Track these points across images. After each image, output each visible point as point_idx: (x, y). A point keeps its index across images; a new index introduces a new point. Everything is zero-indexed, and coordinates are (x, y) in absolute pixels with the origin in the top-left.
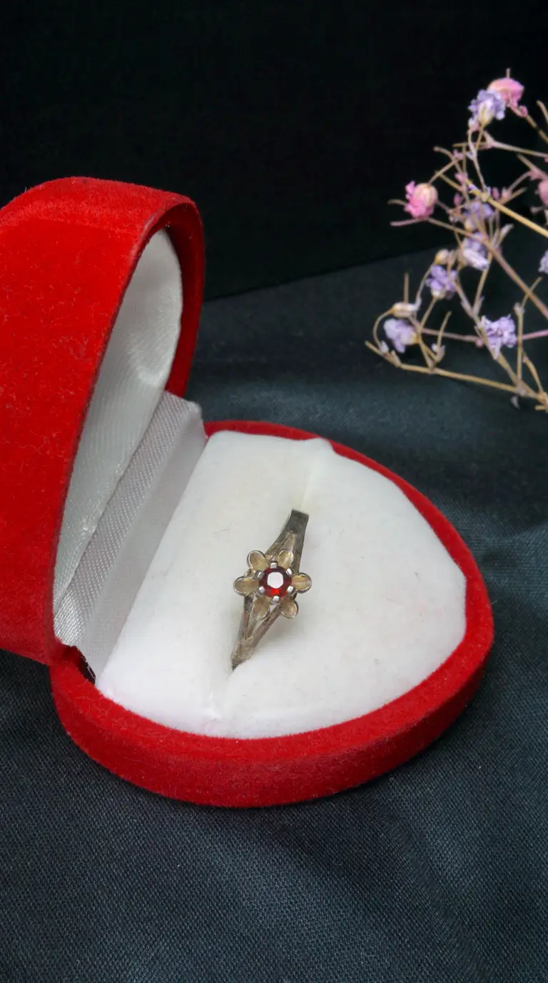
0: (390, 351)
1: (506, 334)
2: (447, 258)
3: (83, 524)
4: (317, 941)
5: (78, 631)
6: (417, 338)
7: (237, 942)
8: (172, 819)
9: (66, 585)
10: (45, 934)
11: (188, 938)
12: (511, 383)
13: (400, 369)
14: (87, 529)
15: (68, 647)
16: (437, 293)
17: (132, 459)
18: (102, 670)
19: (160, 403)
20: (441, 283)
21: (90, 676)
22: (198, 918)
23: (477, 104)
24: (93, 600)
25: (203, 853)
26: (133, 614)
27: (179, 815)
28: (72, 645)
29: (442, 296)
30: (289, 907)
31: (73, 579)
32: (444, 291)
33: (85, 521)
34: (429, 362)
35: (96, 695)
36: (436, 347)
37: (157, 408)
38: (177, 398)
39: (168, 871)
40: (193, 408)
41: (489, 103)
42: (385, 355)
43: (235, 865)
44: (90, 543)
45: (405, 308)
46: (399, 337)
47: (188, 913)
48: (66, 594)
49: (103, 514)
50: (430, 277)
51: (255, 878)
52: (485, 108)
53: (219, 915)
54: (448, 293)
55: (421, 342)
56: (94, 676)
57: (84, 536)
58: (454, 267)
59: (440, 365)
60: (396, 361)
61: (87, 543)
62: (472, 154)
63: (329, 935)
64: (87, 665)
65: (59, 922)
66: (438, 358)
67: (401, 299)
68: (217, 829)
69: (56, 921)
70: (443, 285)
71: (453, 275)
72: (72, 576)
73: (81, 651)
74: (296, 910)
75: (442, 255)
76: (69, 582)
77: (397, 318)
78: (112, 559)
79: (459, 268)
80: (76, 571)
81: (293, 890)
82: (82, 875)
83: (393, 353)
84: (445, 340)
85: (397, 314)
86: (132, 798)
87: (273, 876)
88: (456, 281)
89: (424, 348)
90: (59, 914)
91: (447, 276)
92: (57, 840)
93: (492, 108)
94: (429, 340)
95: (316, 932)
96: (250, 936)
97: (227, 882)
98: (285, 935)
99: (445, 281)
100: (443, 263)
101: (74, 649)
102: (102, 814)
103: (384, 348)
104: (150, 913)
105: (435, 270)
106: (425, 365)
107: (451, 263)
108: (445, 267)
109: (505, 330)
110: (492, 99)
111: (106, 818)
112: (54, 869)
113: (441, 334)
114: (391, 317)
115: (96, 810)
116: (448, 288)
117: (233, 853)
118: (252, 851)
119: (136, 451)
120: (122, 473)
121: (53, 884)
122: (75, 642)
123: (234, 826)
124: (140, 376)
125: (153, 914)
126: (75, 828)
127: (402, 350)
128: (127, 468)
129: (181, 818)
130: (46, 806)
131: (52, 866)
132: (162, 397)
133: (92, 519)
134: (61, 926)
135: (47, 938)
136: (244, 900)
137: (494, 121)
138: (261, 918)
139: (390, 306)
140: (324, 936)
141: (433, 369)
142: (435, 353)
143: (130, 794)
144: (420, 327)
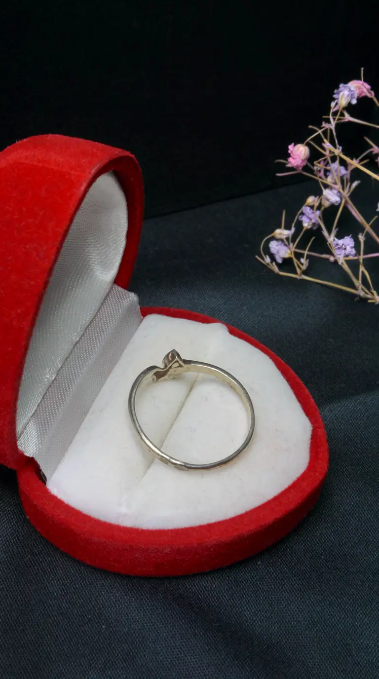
0: (272, 262)
1: (348, 248)
2: (314, 201)
3: (46, 373)
4: (199, 673)
5: (36, 447)
6: (291, 254)
7: (144, 673)
8: (103, 584)
9: (30, 415)
10: (10, 665)
11: (109, 669)
12: (354, 287)
13: (278, 275)
14: (49, 376)
15: (28, 457)
16: (306, 224)
17: (86, 330)
18: (51, 475)
19: (110, 292)
20: (309, 218)
21: (43, 479)
22: (118, 655)
23: (338, 93)
24: (49, 426)
25: (123, 608)
26: (78, 437)
27: (108, 581)
28: (31, 456)
29: (309, 227)
30: (181, 648)
31: (36, 410)
32: (311, 223)
33: (48, 370)
34: (298, 271)
35: (46, 491)
36: (302, 260)
37: (108, 295)
38: (122, 289)
39: (98, 621)
40: (133, 297)
41: (346, 93)
42: (268, 264)
43: (145, 618)
44: (50, 386)
45: (282, 233)
46: (278, 252)
47: (111, 652)
48: (30, 421)
49: (62, 367)
50: (302, 214)
51: (158, 627)
52: (343, 95)
53: (133, 653)
54: (314, 224)
55: (293, 256)
56: (46, 478)
57: (46, 381)
58: (319, 208)
59: (305, 273)
60: (276, 269)
61: (48, 386)
62: (332, 125)
63: (207, 669)
64: (41, 470)
65: (20, 657)
66: (304, 268)
67: (280, 227)
68: (134, 592)
69: (19, 656)
70: (311, 219)
71: (318, 213)
72: (35, 408)
73: (37, 461)
74: (186, 650)
75: (311, 200)
76: (33, 412)
77: (277, 240)
78: (65, 399)
79: (323, 208)
80: (38, 405)
81: (184, 637)
82: (38, 625)
83: (274, 263)
84: (308, 257)
85: (278, 236)
86: (76, 569)
87: (171, 626)
88: (319, 217)
89: (295, 260)
90: (21, 651)
91: (313, 213)
92: (22, 600)
93: (348, 95)
94: (298, 256)
95: (199, 666)
96: (153, 668)
97: (139, 629)
98: (178, 668)
99: (312, 216)
100: (311, 204)
101: (32, 459)
102: (54, 582)
103: (268, 260)
104: (84, 651)
105: (306, 209)
106: (296, 273)
107: (316, 204)
108: (312, 207)
109: (348, 245)
110: (348, 90)
111: (56, 584)
112: (19, 620)
113: (306, 252)
114: (273, 238)
115: (49, 579)
116: (313, 221)
117: (144, 610)
118: (157, 609)
119: (89, 325)
120: (78, 339)
121: (17, 631)
122: (33, 455)
123: (146, 590)
124: (98, 273)
125: (86, 652)
126: (34, 592)
127: (280, 261)
128: (82, 336)
129: (110, 584)
130: (16, 576)
131: (18, 618)
132: (112, 288)
133: (53, 370)
134: (21, 659)
135: (12, 667)
136: (150, 642)
137: (350, 104)
138: (162, 656)
139: (273, 231)
140: (204, 669)
141: (300, 275)
142: (302, 264)
143: (74, 567)
144: (293, 247)
